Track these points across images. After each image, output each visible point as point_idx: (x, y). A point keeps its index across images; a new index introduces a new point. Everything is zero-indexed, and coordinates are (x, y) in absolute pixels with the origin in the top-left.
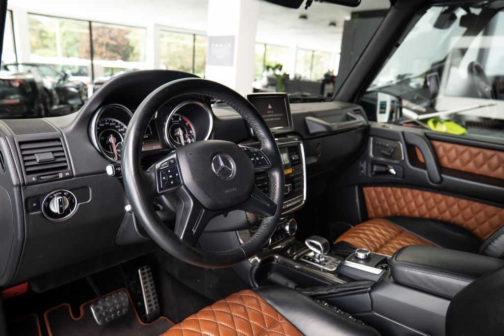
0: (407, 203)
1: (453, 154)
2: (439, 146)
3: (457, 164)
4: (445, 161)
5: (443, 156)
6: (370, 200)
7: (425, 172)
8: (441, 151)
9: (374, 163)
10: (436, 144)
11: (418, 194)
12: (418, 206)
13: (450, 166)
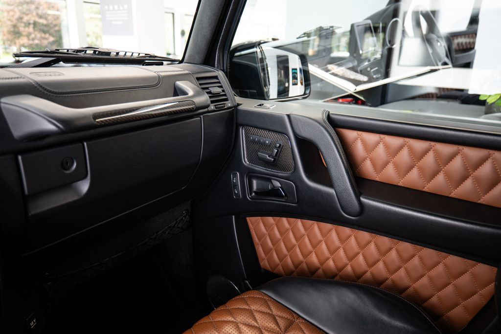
0: (314, 246)
1: (380, 152)
2: (356, 139)
3: (390, 174)
4: (368, 169)
5: (364, 159)
6: (259, 239)
7: (332, 191)
8: (359, 150)
9: (251, 174)
10: (350, 135)
11: (331, 230)
12: (333, 252)
13: (377, 177)
